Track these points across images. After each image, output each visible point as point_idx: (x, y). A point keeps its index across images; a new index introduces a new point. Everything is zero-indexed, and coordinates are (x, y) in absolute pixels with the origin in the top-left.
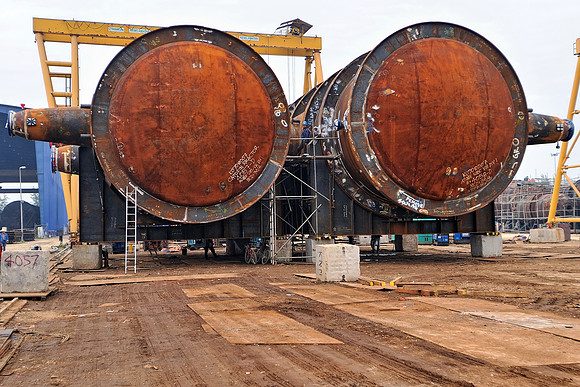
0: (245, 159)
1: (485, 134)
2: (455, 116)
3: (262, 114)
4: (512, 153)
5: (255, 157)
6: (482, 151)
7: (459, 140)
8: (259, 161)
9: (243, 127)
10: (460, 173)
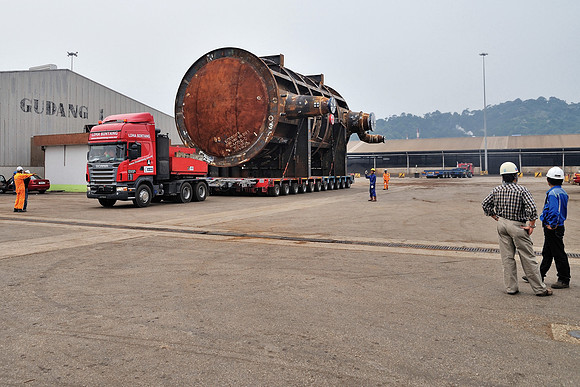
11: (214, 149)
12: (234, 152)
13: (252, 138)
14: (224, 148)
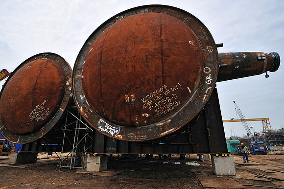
0: (38, 108)
1: (159, 62)
2: (126, 51)
3: (53, 84)
4: (203, 80)
5: (46, 106)
6: (158, 77)
7: (130, 70)
8: (48, 109)
9: (37, 91)
10: (138, 99)
11: (122, 115)
12: (154, 118)
13: (183, 96)
14: (140, 111)
